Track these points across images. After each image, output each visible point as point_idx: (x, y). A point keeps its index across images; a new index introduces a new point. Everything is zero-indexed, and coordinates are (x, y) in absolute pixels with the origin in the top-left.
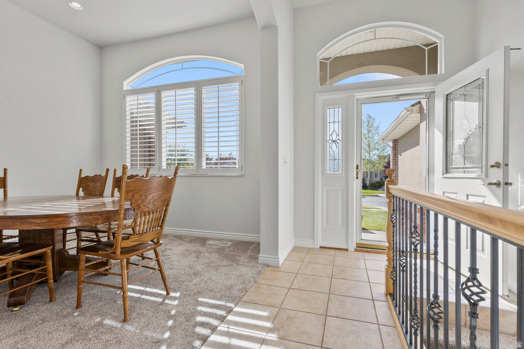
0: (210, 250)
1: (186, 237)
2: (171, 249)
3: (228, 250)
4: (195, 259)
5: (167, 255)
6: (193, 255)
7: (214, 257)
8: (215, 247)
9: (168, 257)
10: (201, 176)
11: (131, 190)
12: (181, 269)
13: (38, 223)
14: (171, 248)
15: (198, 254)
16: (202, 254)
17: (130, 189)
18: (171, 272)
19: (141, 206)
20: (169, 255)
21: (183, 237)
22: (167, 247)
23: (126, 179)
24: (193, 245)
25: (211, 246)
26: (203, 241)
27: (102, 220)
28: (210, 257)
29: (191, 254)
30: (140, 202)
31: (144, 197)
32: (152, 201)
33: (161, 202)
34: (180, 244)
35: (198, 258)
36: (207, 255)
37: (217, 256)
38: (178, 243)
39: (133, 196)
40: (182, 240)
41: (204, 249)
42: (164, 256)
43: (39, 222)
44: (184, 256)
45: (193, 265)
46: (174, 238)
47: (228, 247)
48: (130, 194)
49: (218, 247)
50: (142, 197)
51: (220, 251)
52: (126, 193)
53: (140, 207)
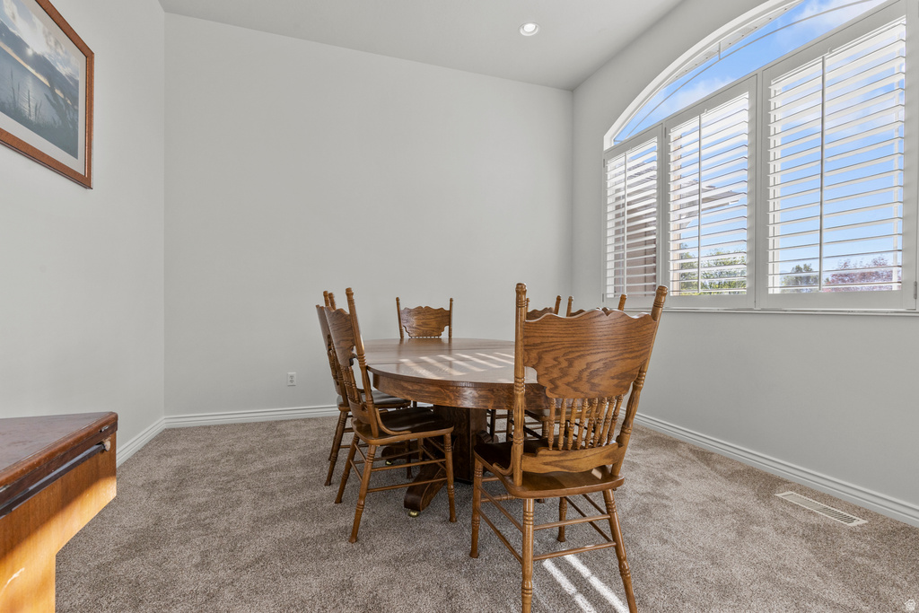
0: (784, 524)
1: (723, 460)
2: (677, 483)
3: (850, 543)
4: (732, 536)
5: (663, 497)
6: (729, 519)
7: (796, 552)
8: (800, 517)
9: (664, 502)
10: (765, 313)
11: (535, 345)
12: (687, 554)
13: (409, 390)
14: (677, 479)
15: (745, 524)
16: (755, 528)
17: (532, 341)
18: (658, 548)
19: (559, 383)
20: (667, 498)
21: (714, 457)
22: (670, 474)
23: (523, 317)
24: (734, 488)
25: (789, 510)
26: (767, 484)
27: (495, 402)
28: (779, 548)
29: (723, 513)
30: (556, 374)
31: (564, 364)
32: (586, 374)
33: (613, 378)
34: (701, 477)
35: (740, 534)
36: (773, 536)
37: (806, 554)
38: (696, 471)
39: (540, 358)
40: (708, 465)
41: (763, 512)
42: (656, 496)
43: (411, 388)
44: (705, 514)
45: (722, 555)
46: (691, 455)
47: (852, 532)
48: (534, 354)
49: (814, 521)
50: (559, 363)
51: (819, 536)
52: (525, 350)
53: (556, 387)
